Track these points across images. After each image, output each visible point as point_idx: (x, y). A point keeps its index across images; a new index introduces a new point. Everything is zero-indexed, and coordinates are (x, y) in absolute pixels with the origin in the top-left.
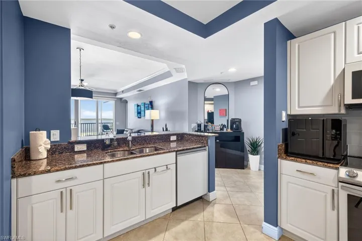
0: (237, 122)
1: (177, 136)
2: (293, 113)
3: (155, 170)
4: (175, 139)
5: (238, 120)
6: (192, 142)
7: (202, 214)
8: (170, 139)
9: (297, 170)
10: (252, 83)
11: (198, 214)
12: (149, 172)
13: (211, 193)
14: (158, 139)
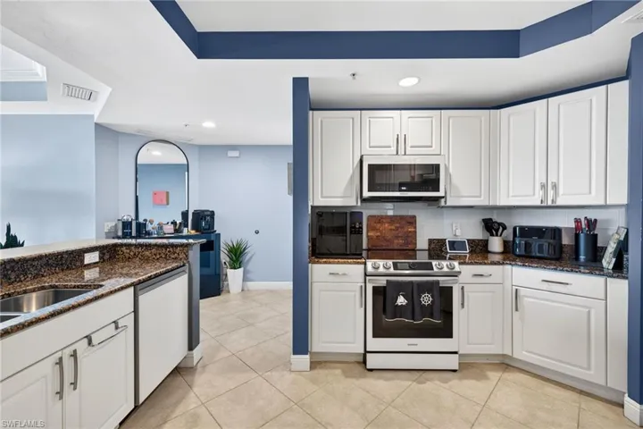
0: (208, 216)
1: (101, 252)
2: (316, 204)
3: (90, 343)
4: (97, 260)
5: (209, 213)
6: (147, 260)
7: (192, 394)
8: (83, 261)
9: (331, 274)
10: (232, 154)
11: (184, 398)
12: (75, 351)
13: (195, 351)
14: (47, 264)
